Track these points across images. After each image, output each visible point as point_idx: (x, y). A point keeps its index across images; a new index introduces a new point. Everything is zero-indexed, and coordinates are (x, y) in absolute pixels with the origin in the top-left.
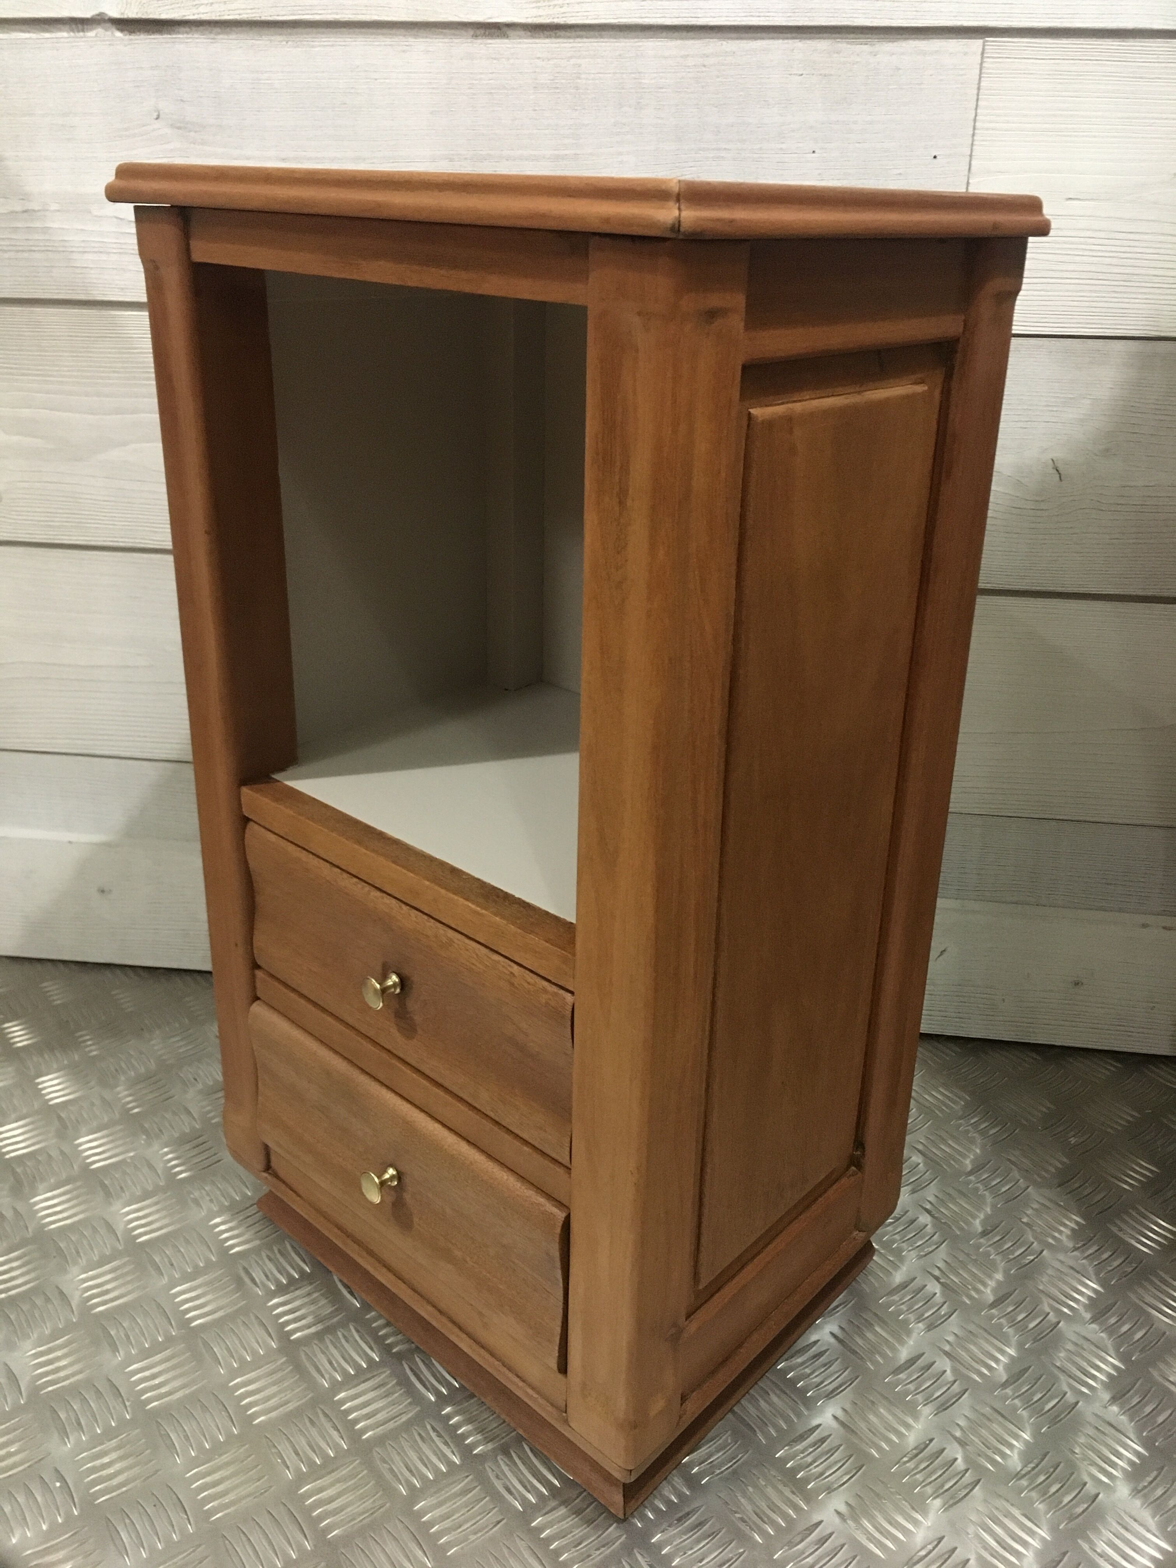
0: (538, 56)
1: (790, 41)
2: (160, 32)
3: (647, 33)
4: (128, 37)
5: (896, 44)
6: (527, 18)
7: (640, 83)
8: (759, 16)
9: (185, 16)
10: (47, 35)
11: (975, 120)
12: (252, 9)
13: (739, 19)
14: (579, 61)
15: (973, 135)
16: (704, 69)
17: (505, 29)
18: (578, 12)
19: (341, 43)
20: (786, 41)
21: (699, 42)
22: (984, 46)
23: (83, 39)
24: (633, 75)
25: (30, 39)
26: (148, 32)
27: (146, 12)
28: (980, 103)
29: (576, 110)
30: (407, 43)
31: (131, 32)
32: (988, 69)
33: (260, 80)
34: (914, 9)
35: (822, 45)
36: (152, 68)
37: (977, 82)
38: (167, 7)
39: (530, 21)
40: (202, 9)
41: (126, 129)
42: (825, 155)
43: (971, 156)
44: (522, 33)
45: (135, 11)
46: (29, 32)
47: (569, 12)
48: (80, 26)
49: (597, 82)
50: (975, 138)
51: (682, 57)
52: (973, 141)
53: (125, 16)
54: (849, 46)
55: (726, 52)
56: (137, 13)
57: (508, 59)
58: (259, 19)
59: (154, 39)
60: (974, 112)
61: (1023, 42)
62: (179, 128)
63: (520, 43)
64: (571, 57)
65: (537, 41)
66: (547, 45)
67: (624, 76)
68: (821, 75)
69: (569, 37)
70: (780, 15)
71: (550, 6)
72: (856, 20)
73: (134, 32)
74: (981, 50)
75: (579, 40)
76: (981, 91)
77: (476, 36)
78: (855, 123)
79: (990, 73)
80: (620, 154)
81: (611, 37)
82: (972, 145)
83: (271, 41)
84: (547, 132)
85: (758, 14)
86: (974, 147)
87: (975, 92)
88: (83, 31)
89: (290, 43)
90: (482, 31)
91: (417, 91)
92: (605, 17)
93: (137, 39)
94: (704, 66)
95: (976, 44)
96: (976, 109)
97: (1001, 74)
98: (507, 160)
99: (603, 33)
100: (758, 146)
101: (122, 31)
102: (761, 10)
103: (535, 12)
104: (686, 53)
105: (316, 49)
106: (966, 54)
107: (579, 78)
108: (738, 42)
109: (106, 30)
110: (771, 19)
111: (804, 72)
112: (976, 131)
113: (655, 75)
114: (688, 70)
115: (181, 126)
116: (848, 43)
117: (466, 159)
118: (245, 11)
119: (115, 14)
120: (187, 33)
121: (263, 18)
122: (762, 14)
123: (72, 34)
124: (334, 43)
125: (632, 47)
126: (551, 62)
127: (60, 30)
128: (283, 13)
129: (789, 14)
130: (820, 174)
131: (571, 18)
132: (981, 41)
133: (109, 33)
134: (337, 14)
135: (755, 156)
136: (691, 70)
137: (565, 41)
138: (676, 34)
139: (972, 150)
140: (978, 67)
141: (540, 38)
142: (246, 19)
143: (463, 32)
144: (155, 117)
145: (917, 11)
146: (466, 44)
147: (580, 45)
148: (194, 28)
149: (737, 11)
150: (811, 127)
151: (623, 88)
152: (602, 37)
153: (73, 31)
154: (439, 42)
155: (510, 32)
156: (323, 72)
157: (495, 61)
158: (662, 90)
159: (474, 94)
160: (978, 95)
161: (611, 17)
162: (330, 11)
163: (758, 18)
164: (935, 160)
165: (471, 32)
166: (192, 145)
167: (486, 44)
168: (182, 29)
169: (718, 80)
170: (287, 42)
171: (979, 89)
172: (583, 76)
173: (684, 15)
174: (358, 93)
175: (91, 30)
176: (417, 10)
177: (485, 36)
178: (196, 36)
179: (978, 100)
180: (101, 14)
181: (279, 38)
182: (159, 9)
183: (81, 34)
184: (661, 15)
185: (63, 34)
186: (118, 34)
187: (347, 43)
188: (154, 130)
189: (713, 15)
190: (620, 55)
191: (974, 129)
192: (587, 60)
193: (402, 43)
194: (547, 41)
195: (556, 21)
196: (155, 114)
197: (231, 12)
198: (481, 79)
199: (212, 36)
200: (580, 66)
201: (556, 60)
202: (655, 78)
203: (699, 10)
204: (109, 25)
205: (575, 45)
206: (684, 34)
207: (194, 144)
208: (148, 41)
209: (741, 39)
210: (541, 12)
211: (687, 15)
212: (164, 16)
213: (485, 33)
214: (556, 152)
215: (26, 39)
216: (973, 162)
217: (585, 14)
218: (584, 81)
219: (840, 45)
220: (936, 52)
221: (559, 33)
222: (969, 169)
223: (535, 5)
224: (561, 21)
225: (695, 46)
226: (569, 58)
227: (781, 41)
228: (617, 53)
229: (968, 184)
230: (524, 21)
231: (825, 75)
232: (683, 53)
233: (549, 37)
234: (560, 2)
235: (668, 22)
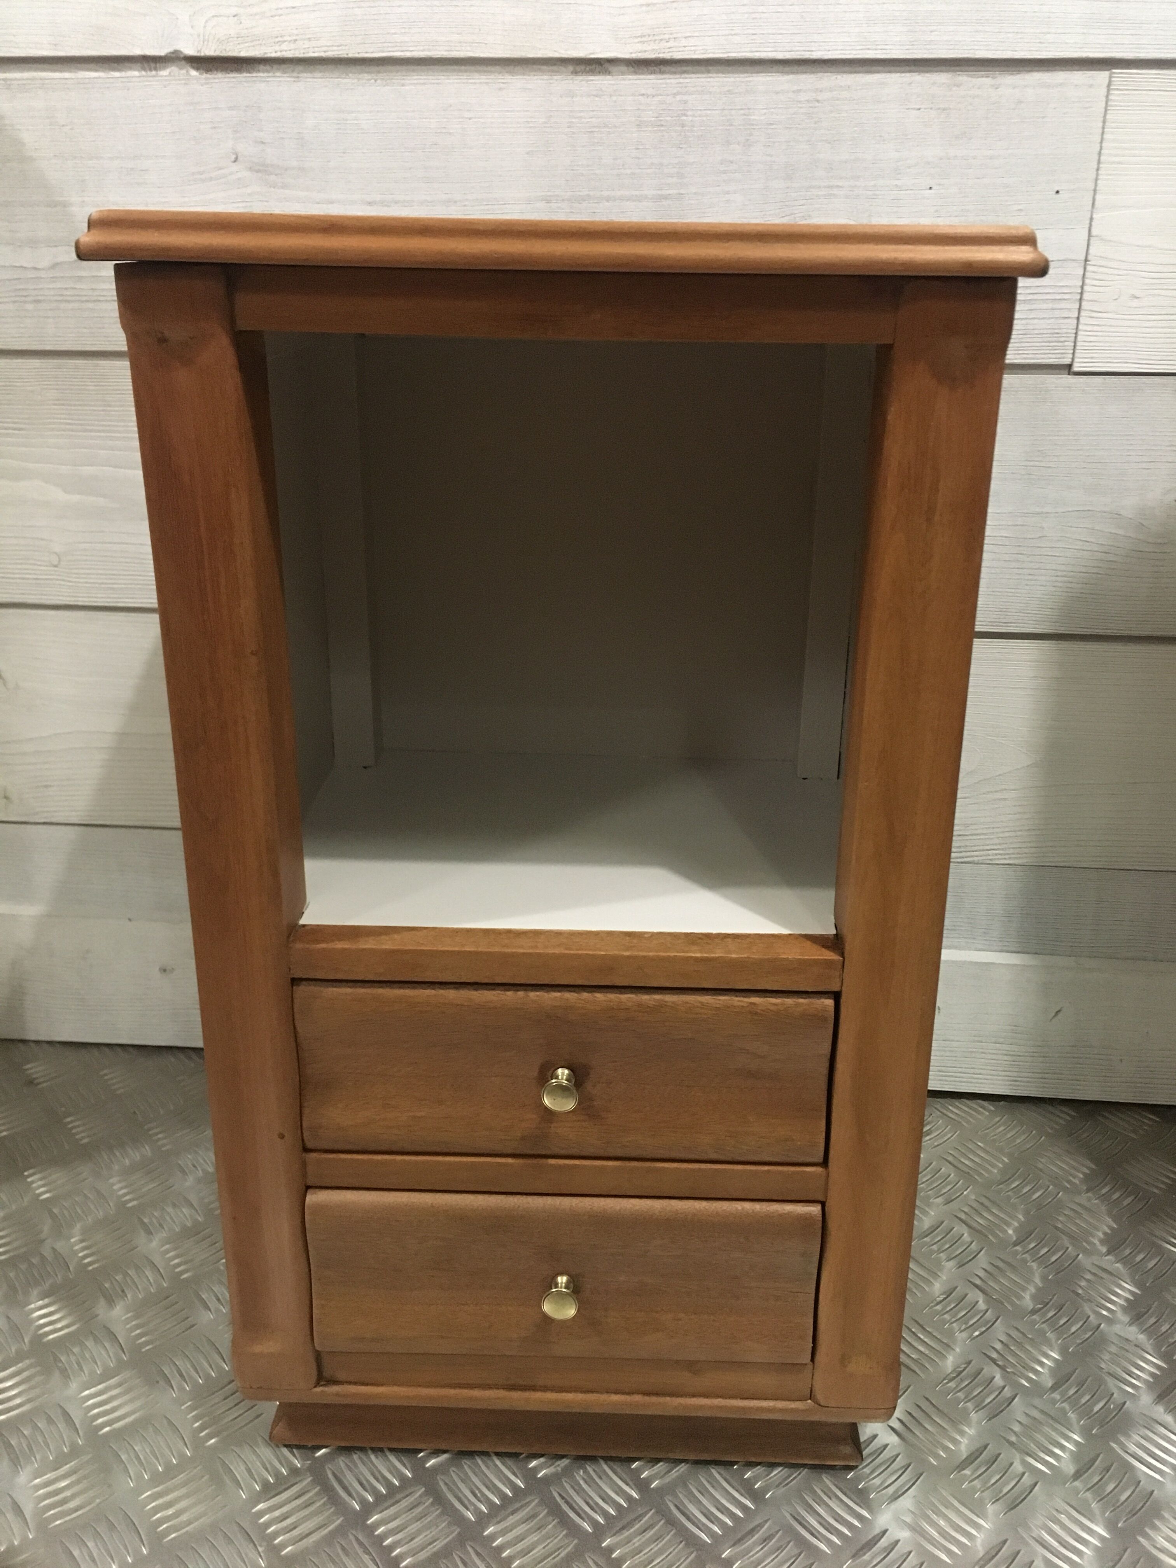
0: (643, 92)
1: (908, 75)
2: (239, 70)
3: (757, 68)
4: (204, 76)
5: (1018, 76)
6: (631, 53)
7: (750, 119)
8: (876, 49)
9: (265, 53)
10: (117, 74)
11: (1100, 154)
12: (338, 46)
13: (854, 52)
14: (685, 98)
15: (1098, 170)
16: (817, 104)
17: (607, 65)
18: (685, 47)
19: (433, 81)
20: (903, 75)
21: (812, 76)
22: (1110, 77)
23: (157, 78)
24: (742, 112)
25: (99, 78)
26: (226, 70)
27: (225, 50)
28: (1105, 136)
29: (681, 148)
30: (503, 81)
31: (208, 71)
32: (1114, 101)
33: (347, 120)
34: (1038, 41)
35: (942, 78)
36: (231, 108)
37: (1102, 115)
38: (247, 44)
39: (634, 56)
40: (284, 46)
41: (201, 173)
42: (943, 191)
43: (1095, 191)
44: (623, 68)
45: (213, 48)
46: (96, 71)
47: (676, 47)
48: (153, 65)
49: (705, 118)
50: (1100, 172)
51: (793, 92)
52: (1097, 175)
53: (202, 54)
54: (970, 79)
55: (841, 87)
56: (215, 51)
57: (611, 96)
58: (346, 56)
59: (234, 77)
60: (1098, 145)
61: (1152, 74)
62: (258, 171)
63: (624, 79)
64: (678, 93)
65: (642, 77)
66: (652, 81)
67: (733, 112)
68: (939, 109)
69: (675, 73)
70: (898, 47)
71: (655, 40)
72: (977, 52)
73: (211, 70)
74: (1107, 82)
75: (683, 76)
76: (1107, 124)
77: (575, 73)
78: (974, 158)
79: (1116, 106)
80: (728, 193)
81: (718, 72)
82: (1096, 180)
83: (359, 79)
84: (649, 171)
85: (874, 47)
86: (1099, 182)
87: (1101, 124)
88: (156, 69)
89: (379, 81)
90: (583, 67)
91: (513, 130)
92: (713, 51)
93: (215, 78)
94: (818, 101)
95: (1101, 77)
96: (1101, 142)
97: (1129, 106)
98: (608, 201)
99: (710, 68)
100: (872, 183)
101: (197, 69)
102: (877, 43)
103: (640, 47)
104: (799, 88)
105: (407, 88)
106: (1091, 86)
107: (686, 115)
108: (853, 76)
109: (181, 69)
110: (888, 51)
111: (922, 106)
112: (1101, 166)
113: (765, 111)
114: (799, 105)
115: (261, 169)
116: (968, 76)
117: (563, 200)
118: (331, 48)
119: (190, 51)
120: (268, 72)
121: (350, 55)
122: (879, 47)
123: (143, 73)
124: (425, 81)
125: (743, 82)
126: (657, 99)
127: (131, 69)
128: (372, 50)
129: (908, 47)
130: (937, 211)
131: (677, 53)
132: (1107, 73)
133: (184, 71)
134: (429, 50)
135: (870, 193)
136: (803, 105)
137: (671, 76)
138: (787, 69)
139: (1096, 185)
140: (1104, 99)
141: (643, 74)
142: (331, 56)
143: (562, 69)
144: (233, 159)
145: (1040, 43)
146: (567, 81)
147: (686, 81)
148: (275, 66)
149: (853, 44)
150: (929, 163)
151: (731, 125)
152: (709, 72)
153: (144, 69)
154: (537, 79)
155: (611, 68)
156: (414, 111)
157: (597, 99)
158: (773, 127)
159: (574, 133)
160: (1103, 128)
161: (720, 51)
162: (422, 48)
163: (875, 52)
164: (1058, 196)
165: (571, 68)
166: (272, 189)
167: (588, 81)
168: (261, 67)
169: (833, 115)
170: (376, 81)
171: (1104, 122)
172: (689, 113)
173: (798, 48)
174: (450, 134)
175: (164, 68)
176: (515, 46)
177: (585, 72)
178: (278, 74)
179: (1103, 133)
180: (176, 52)
181: (366, 76)
182: (239, 47)
183: (154, 73)
184: (773, 49)
185: (134, 74)
186: (194, 73)
187: (439, 81)
188: (231, 173)
189: (827, 48)
190: (728, 91)
191: (1099, 162)
192: (694, 96)
193: (500, 81)
194: (652, 76)
195: (661, 56)
196: (234, 157)
197: (316, 49)
198: (581, 117)
199: (295, 74)
200: (686, 102)
201: (660, 97)
202: (765, 114)
203: (813, 44)
204: (183, 62)
205: (681, 80)
206: (795, 68)
207: (274, 187)
208: (226, 80)
209: (856, 72)
210: (645, 47)
211: (801, 49)
212: (243, 54)
213: (585, 69)
214: (659, 192)
215: (94, 78)
216: (1098, 197)
217: (693, 48)
218: (691, 118)
219: (960, 78)
220: (1061, 84)
221: (663, 68)
222: (1093, 204)
223: (639, 39)
224: (667, 56)
225: (808, 80)
226: (675, 95)
227: (898, 74)
228: (726, 89)
229: (1091, 219)
230: (627, 56)
231: (944, 109)
232: (795, 88)
233: (654, 72)
234: (667, 37)
235: (780, 56)
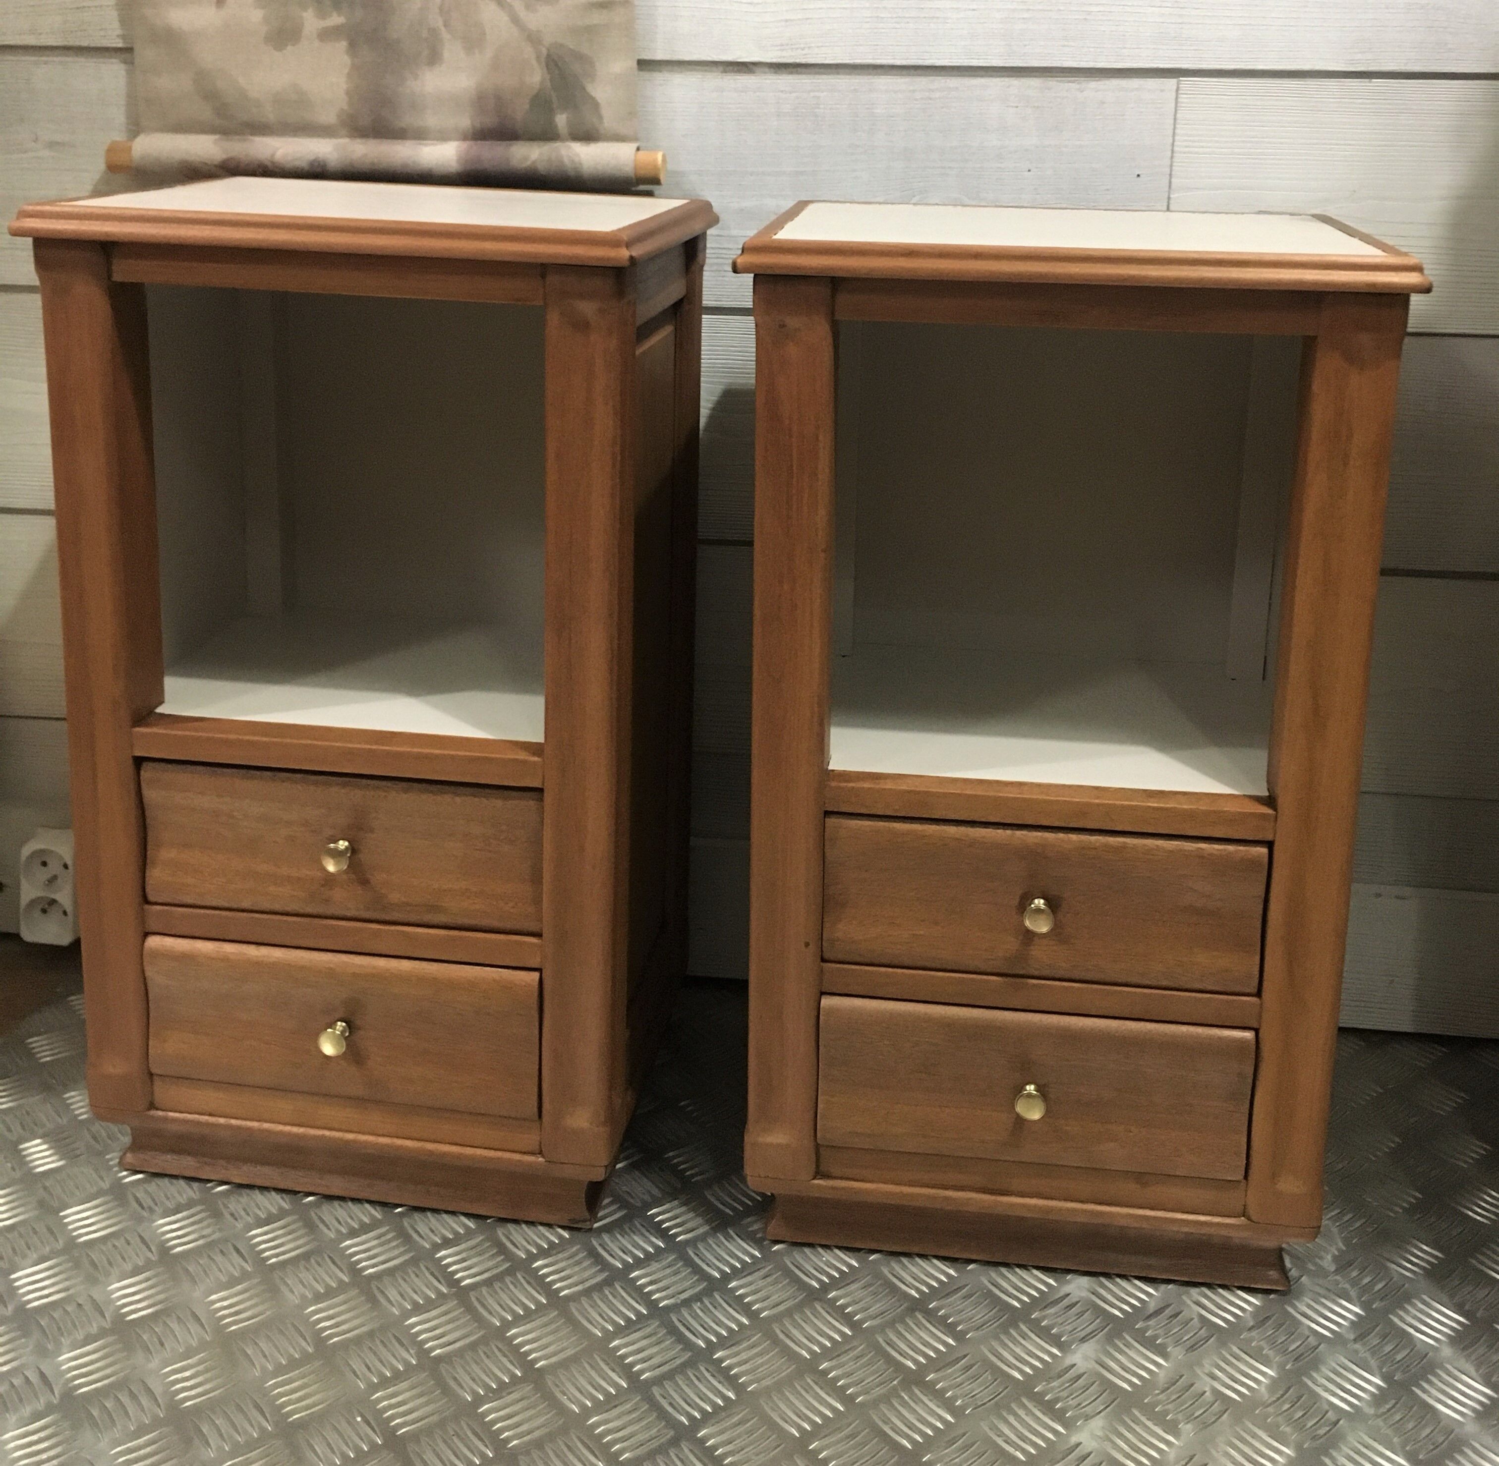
0: (782, 89)
1: (1007, 79)
3: (879, 71)
5: (1101, 82)
6: (772, 58)
7: (873, 112)
8: (979, 59)
11: (1173, 145)
13: (961, 61)
14: (817, 94)
15: (1172, 157)
16: (930, 101)
17: (751, 66)
18: (817, 54)
20: (1004, 78)
21: (926, 78)
22: (1178, 84)
24: (867, 106)
28: (1176, 131)
29: (815, 134)
30: (661, 78)
32: (1182, 103)
35: (1035, 82)
37: (1173, 114)
39: (774, 60)
42: (1040, 173)
43: (1170, 175)
44: (767, 70)
47: (810, 54)
49: (835, 111)
50: (1174, 160)
51: (910, 91)
52: (1172, 162)
54: (1059, 84)
55: (950, 88)
57: (755, 92)
60: (1171, 138)
63: (766, 80)
64: (812, 90)
65: (781, 77)
66: (790, 81)
67: (859, 106)
68: (1033, 107)
69: (809, 74)
70: (997, 58)
71: (793, 49)
72: (1065, 62)
74: (1175, 88)
75: (818, 76)
76: (1178, 121)
77: (725, 72)
78: (1066, 146)
79: (1184, 107)
80: (854, 171)
81: (846, 75)
82: (1171, 166)
84: (787, 152)
86: (1173, 168)
87: (1172, 121)
90: (731, 68)
94: (931, 99)
95: (1171, 83)
96: (1174, 136)
97: (1194, 107)
99: (839, 71)
100: (979, 165)
102: (981, 55)
103: (779, 53)
104: (915, 88)
106: (1162, 91)
107: (819, 108)
110: (989, 61)
111: (1019, 105)
112: (1174, 155)
113: (886, 106)
114: (916, 102)
116: (1057, 81)
122: (982, 57)
125: (866, 83)
126: (794, 95)
129: (1006, 57)
130: (1036, 190)
131: (811, 59)
132: (1175, 81)
135: (978, 173)
136: (919, 102)
137: (805, 77)
138: (905, 73)
139: (1171, 171)
140: (1174, 101)
141: (783, 75)
143: (712, 68)
145: (1117, 56)
146: (717, 81)
147: (819, 80)
149: (959, 55)
150: (1027, 150)
151: (858, 117)
152: (838, 74)
154: (691, 78)
155: (755, 68)
157: (742, 94)
158: (892, 119)
159: (723, 121)
160: (1175, 125)
161: (848, 58)
163: (978, 61)
164: (1139, 179)
165: (721, 68)
167: (735, 80)
169: (943, 110)
171: (1175, 120)
172: (821, 107)
173: (913, 57)
177: (733, 72)
179: (1174, 129)
184: (892, 57)
190: (855, 90)
191: (1173, 152)
192: (825, 93)
194: (790, 77)
195: (798, 61)
198: (729, 108)
200: (819, 97)
201: (797, 93)
202: (886, 108)
203: (926, 54)
205: (814, 80)
206: (912, 72)
209: (962, 77)
210: (784, 54)
211: (916, 57)
213: (733, 70)
216: (1173, 180)
218: (823, 111)
219: (1051, 83)
220: (1137, 89)
221: (799, 69)
222: (1170, 187)
223: (779, 48)
224: (803, 61)
225: (922, 82)
226: (810, 91)
227: (998, 79)
228: (853, 88)
229: (1169, 198)
230: (769, 61)
231: (1038, 107)
232: (911, 88)
233: (791, 73)
234: (802, 46)
235: (898, 62)
